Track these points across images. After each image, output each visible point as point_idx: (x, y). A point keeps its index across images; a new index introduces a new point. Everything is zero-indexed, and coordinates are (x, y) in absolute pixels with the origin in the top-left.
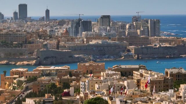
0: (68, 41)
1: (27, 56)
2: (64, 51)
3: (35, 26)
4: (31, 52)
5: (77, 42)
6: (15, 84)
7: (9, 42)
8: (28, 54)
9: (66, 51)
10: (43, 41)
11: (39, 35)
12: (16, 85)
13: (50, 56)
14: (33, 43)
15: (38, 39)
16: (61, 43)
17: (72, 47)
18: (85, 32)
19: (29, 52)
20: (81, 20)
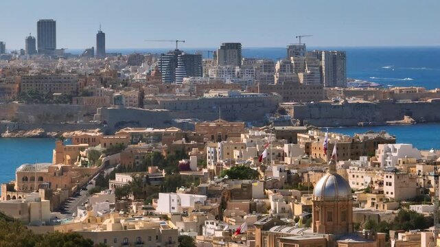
0: (161, 91)
1: (81, 121)
2: (156, 110)
3: (78, 65)
4: (90, 112)
5: (179, 94)
6: (85, 157)
7: (45, 93)
8: (84, 116)
9: (159, 110)
10: (111, 90)
11: (102, 79)
12: (87, 159)
13: (128, 121)
14: (92, 94)
15: (103, 88)
16: (147, 96)
17: (170, 103)
18: (188, 77)
19: (85, 112)
20: (180, 54)
